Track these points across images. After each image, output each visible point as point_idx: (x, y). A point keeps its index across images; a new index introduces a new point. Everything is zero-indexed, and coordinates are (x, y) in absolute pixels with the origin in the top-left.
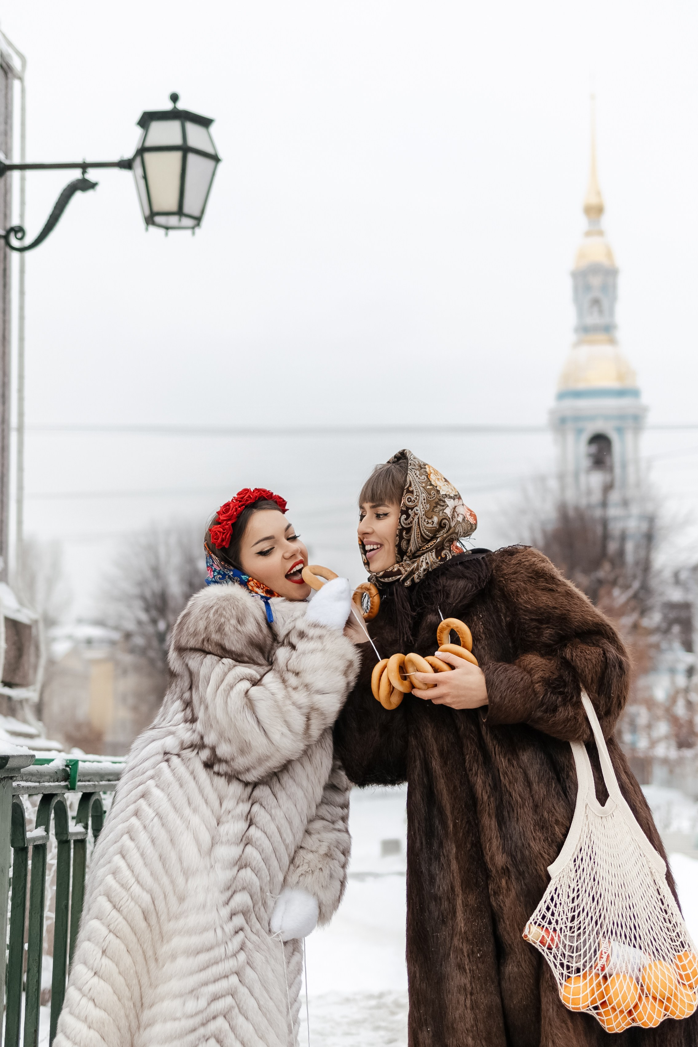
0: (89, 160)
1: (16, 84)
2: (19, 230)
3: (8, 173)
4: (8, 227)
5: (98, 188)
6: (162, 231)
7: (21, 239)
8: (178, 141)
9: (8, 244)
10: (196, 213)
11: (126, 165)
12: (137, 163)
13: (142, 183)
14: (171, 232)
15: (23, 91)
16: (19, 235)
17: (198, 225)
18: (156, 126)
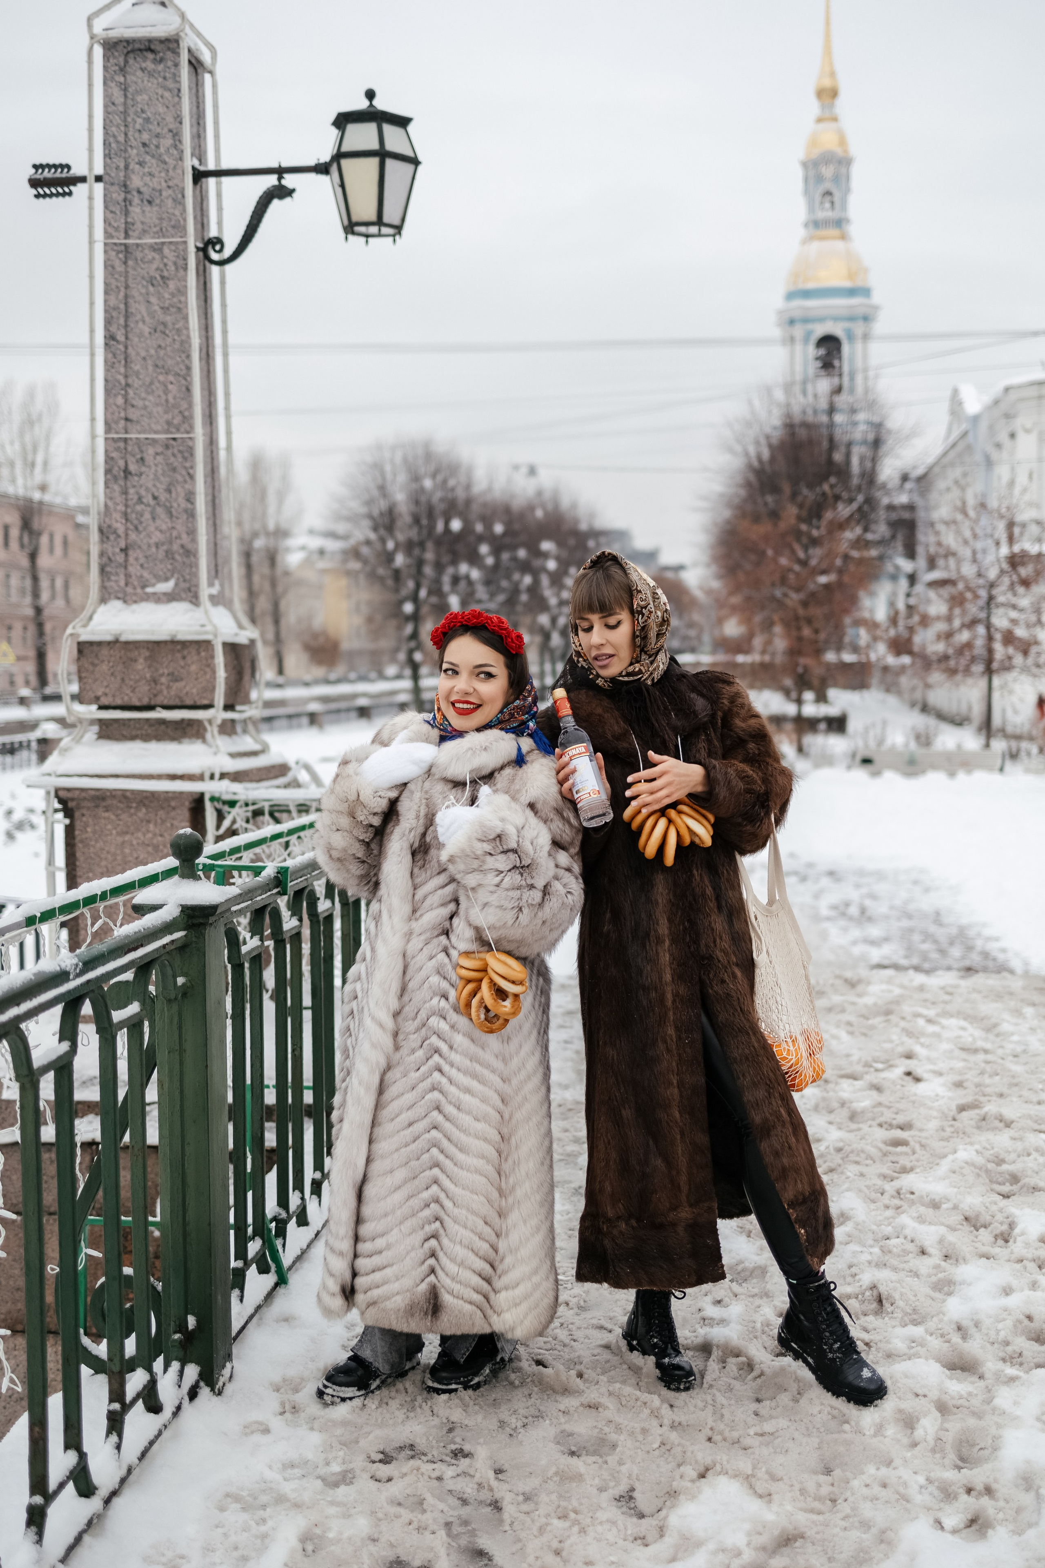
0: (284, 165)
1: (207, 77)
2: (217, 242)
3: (204, 180)
4: (206, 239)
5: (294, 195)
6: (363, 240)
7: (221, 251)
8: (375, 145)
9: (207, 257)
10: (396, 221)
11: (322, 169)
12: (334, 169)
13: (339, 191)
14: (370, 240)
15: (214, 86)
16: (218, 247)
17: (400, 233)
18: (351, 128)
